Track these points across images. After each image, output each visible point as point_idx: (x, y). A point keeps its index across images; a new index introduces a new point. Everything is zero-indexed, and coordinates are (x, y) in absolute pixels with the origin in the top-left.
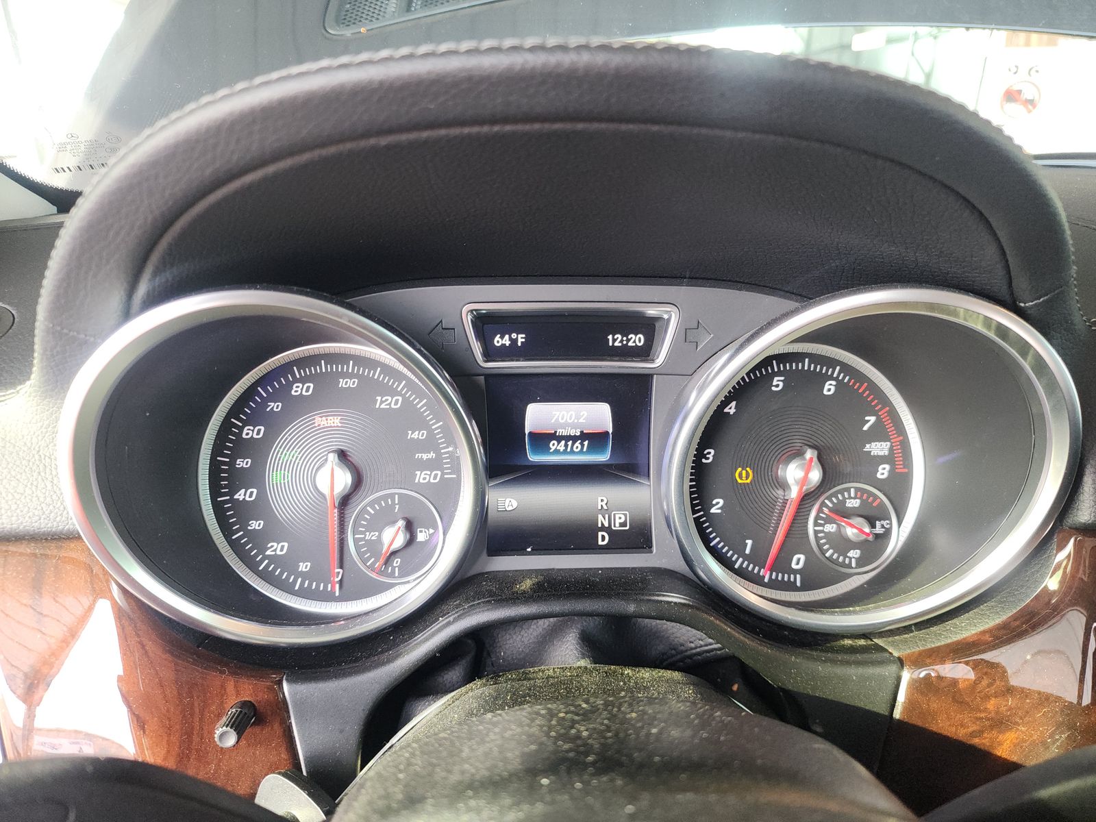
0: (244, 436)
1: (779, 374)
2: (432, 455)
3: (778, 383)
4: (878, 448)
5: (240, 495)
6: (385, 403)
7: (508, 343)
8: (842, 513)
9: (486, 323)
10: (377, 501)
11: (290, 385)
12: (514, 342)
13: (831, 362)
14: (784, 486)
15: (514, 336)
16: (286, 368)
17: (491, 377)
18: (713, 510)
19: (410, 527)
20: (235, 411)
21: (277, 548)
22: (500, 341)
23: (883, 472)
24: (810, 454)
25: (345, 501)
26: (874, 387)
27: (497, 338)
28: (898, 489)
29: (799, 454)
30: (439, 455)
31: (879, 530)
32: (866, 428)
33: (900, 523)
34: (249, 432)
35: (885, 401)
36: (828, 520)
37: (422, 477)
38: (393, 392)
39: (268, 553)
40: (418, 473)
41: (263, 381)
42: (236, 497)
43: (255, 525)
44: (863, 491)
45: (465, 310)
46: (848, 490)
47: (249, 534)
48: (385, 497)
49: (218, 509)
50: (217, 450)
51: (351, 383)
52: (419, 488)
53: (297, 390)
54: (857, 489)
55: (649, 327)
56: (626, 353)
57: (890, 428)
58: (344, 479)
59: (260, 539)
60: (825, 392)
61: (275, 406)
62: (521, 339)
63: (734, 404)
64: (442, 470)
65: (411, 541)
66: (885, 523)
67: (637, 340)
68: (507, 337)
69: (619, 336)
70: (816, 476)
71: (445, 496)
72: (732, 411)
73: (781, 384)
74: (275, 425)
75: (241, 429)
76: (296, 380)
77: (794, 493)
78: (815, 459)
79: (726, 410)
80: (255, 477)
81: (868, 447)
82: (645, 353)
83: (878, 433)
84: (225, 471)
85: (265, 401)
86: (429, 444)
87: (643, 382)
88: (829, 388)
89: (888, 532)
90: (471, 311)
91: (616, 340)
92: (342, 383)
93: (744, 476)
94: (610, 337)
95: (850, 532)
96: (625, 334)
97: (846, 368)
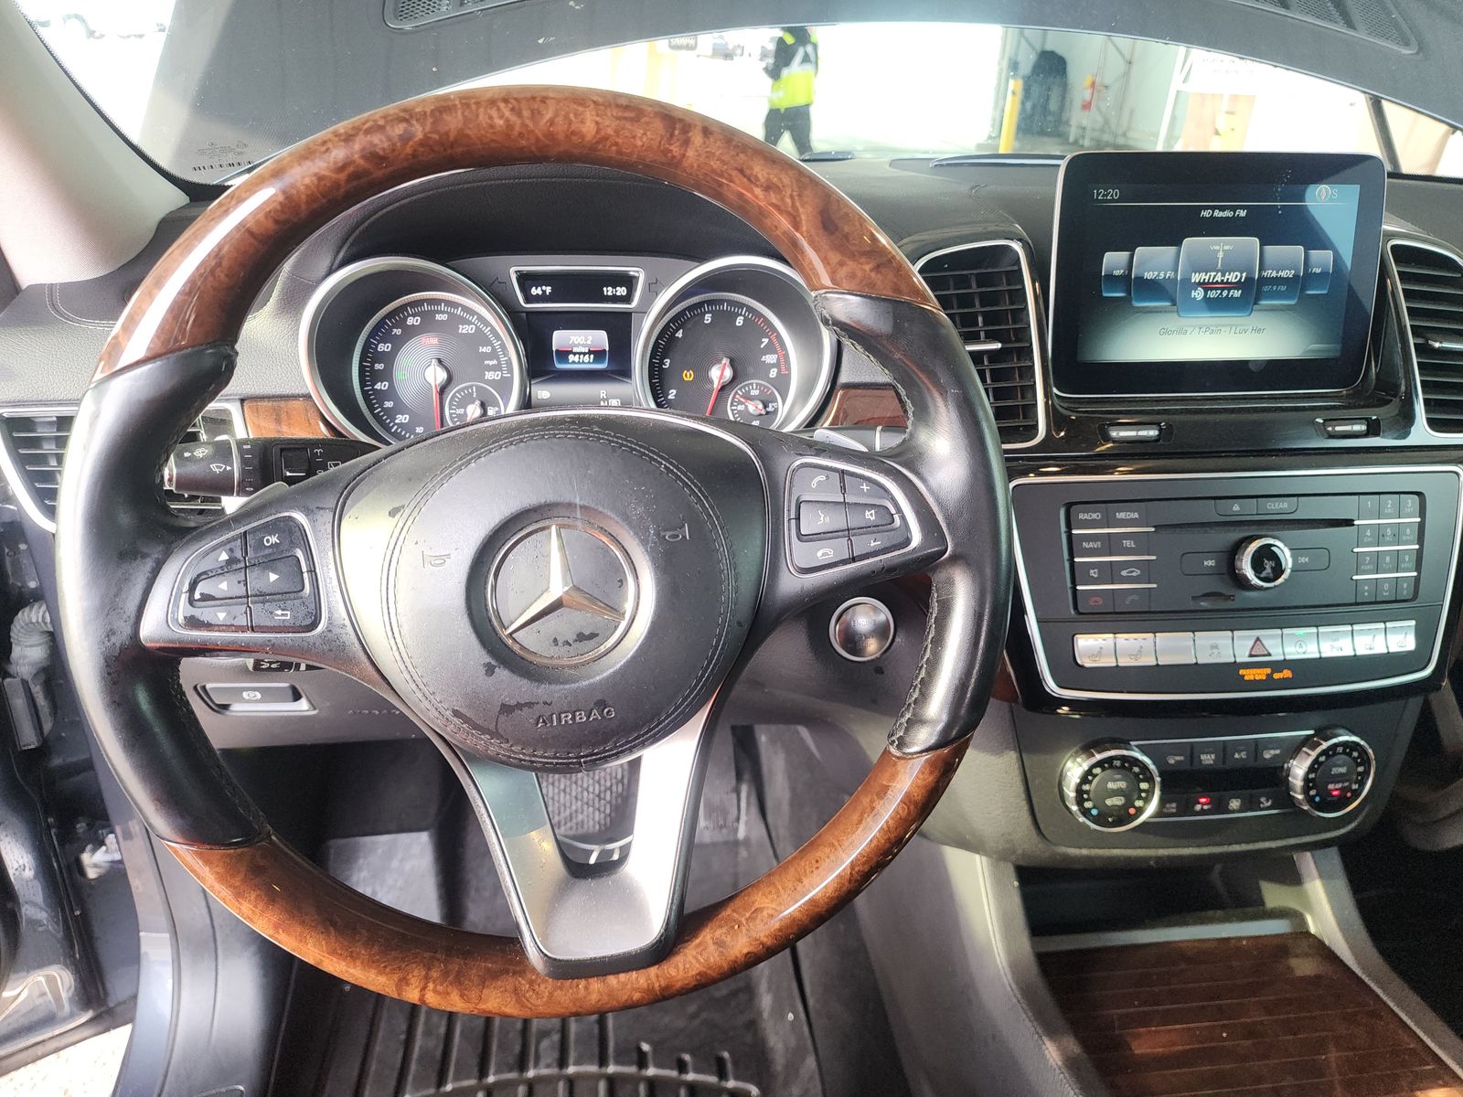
0: (379, 350)
1: (709, 312)
2: (495, 362)
3: (708, 318)
4: (770, 359)
5: (378, 386)
6: (465, 329)
7: (540, 293)
8: (748, 397)
9: (526, 280)
10: (462, 389)
11: (405, 319)
12: (544, 292)
13: (741, 305)
14: (711, 382)
15: (544, 288)
16: (403, 308)
17: (530, 313)
18: (669, 397)
19: (483, 406)
20: (373, 334)
21: (402, 419)
22: (535, 291)
23: (773, 373)
24: (725, 361)
25: (443, 390)
26: (766, 321)
27: (534, 289)
28: (782, 384)
29: (719, 361)
30: (499, 362)
31: (770, 409)
32: (762, 346)
33: (784, 402)
34: (382, 347)
35: (774, 330)
36: (740, 403)
37: (489, 375)
38: (470, 323)
39: (397, 421)
40: (487, 373)
41: (390, 315)
42: (375, 387)
43: (388, 404)
44: (761, 385)
45: (513, 270)
46: (752, 384)
47: (384, 409)
48: (467, 388)
49: (365, 394)
50: (362, 359)
51: (443, 317)
52: (488, 382)
53: (410, 321)
54: (757, 384)
55: (629, 282)
56: (615, 299)
57: (777, 346)
58: (442, 376)
59: (391, 413)
60: (737, 324)
61: (397, 331)
62: (548, 290)
63: (681, 331)
64: (502, 371)
65: (485, 413)
66: (774, 404)
67: (622, 291)
68: (539, 288)
69: (610, 288)
70: (728, 373)
71: (504, 386)
72: (680, 336)
73: (710, 319)
74: (398, 343)
75: (377, 346)
76: (409, 315)
77: (716, 385)
78: (728, 363)
79: (677, 335)
80: (387, 375)
81: (763, 359)
82: (627, 299)
83: (770, 349)
84: (368, 371)
85: (391, 329)
86: (493, 355)
87: (627, 316)
88: (740, 321)
89: (776, 411)
90: (516, 272)
91: (608, 291)
92: (439, 317)
93: (688, 376)
94: (605, 289)
95: (751, 408)
96: (614, 287)
97: (750, 309)
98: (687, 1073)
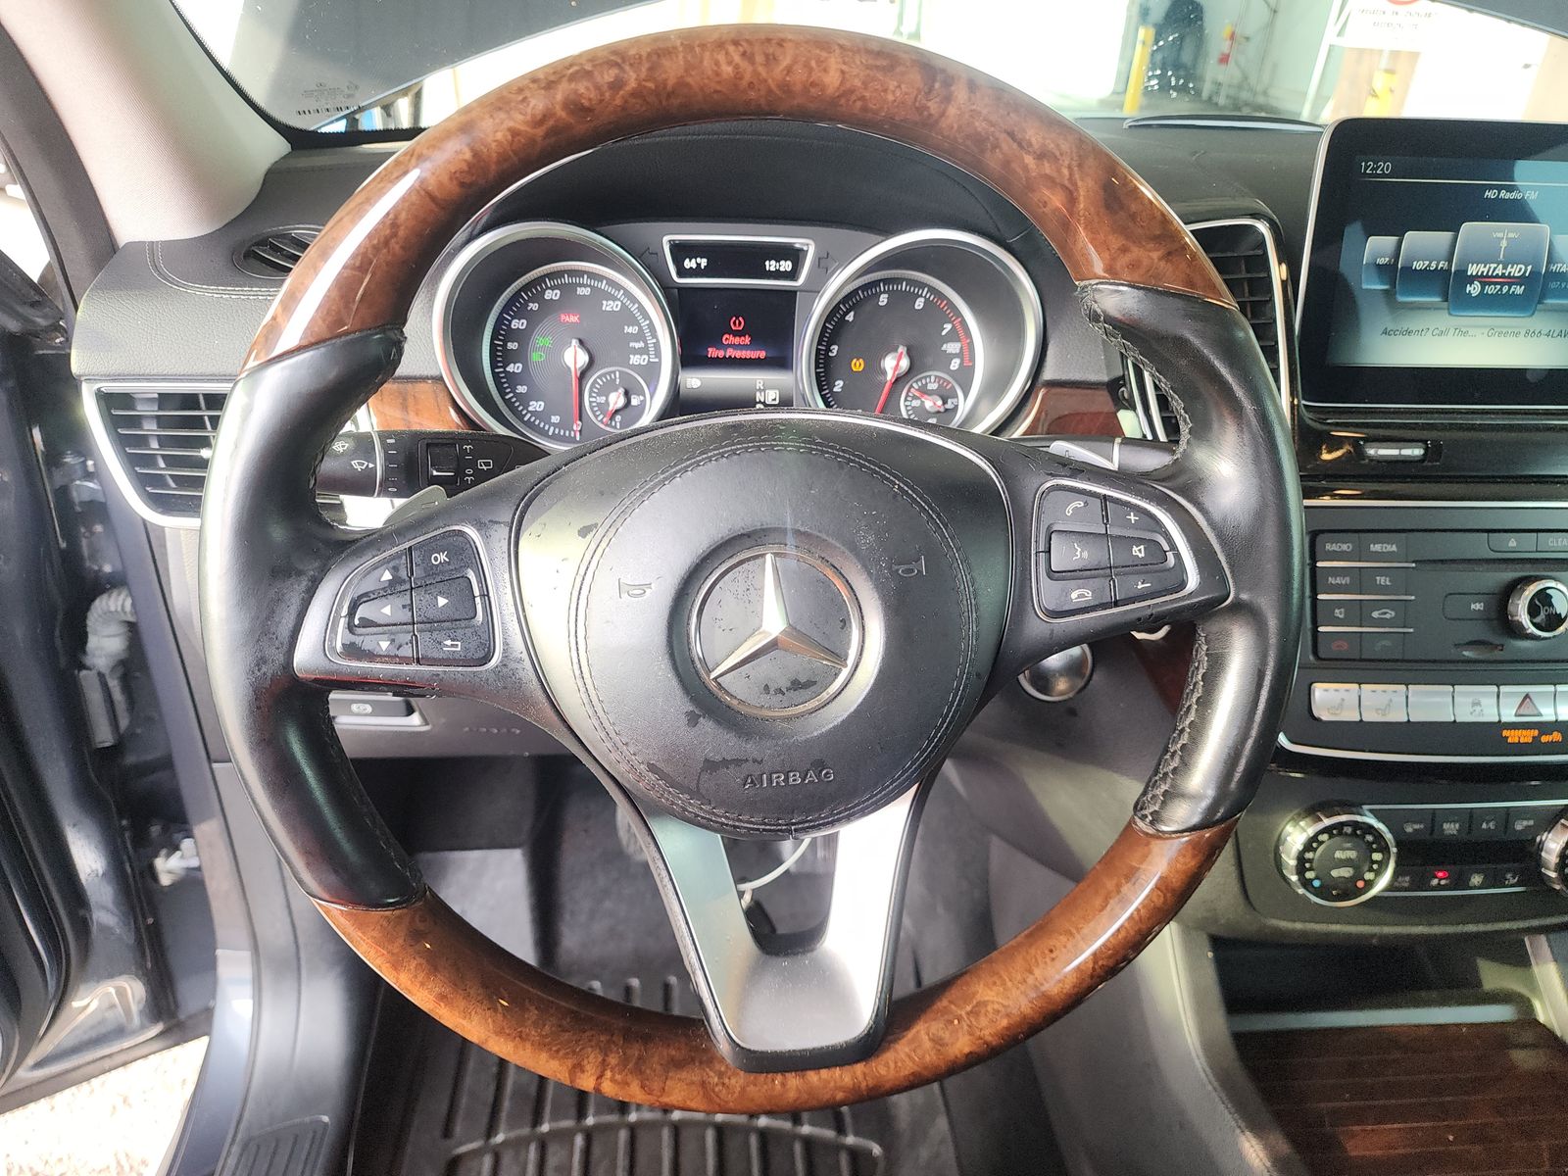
0: (513, 327)
1: (884, 292)
2: (642, 345)
3: (883, 300)
4: (952, 348)
5: (511, 368)
6: (609, 306)
7: (694, 266)
8: (924, 391)
9: (681, 251)
10: (604, 375)
11: (543, 291)
12: (699, 265)
13: (922, 285)
14: (884, 373)
15: (699, 260)
16: (541, 279)
17: (683, 289)
18: (835, 390)
19: (627, 394)
20: (506, 308)
21: (537, 406)
22: (689, 264)
23: (955, 364)
24: (902, 349)
25: (583, 375)
26: (950, 304)
27: (687, 261)
28: (965, 377)
29: (895, 350)
30: (646, 344)
31: (949, 406)
32: (944, 333)
33: (966, 396)
34: (516, 324)
35: (959, 314)
36: (915, 397)
37: (635, 360)
38: (614, 299)
39: (530, 409)
40: (631, 356)
41: (526, 288)
42: (508, 369)
43: (522, 389)
44: (940, 378)
45: (666, 239)
46: (930, 376)
47: (516, 395)
48: (609, 373)
49: (495, 376)
50: (494, 336)
51: (586, 291)
52: (634, 367)
53: (549, 295)
54: (936, 377)
55: (795, 255)
56: (778, 275)
57: (961, 333)
58: (583, 358)
59: (524, 399)
60: (916, 307)
61: (534, 306)
62: (704, 262)
63: (852, 313)
64: (648, 355)
65: (628, 403)
66: (955, 400)
67: (786, 266)
68: (693, 260)
69: (773, 262)
70: (905, 363)
71: (651, 372)
72: (851, 319)
73: (886, 300)
74: (534, 319)
75: (510, 322)
76: (547, 288)
77: (890, 376)
78: (905, 352)
79: (847, 318)
80: (519, 356)
81: (944, 347)
82: (792, 275)
83: (953, 337)
84: (500, 351)
85: (526, 303)
86: (640, 336)
87: (791, 294)
88: (919, 304)
89: (956, 407)
90: (670, 241)
91: (771, 265)
92: (581, 291)
93: (858, 365)
94: (767, 263)
95: (928, 404)
96: (778, 261)
97: (932, 290)
98: (802, 1125)
